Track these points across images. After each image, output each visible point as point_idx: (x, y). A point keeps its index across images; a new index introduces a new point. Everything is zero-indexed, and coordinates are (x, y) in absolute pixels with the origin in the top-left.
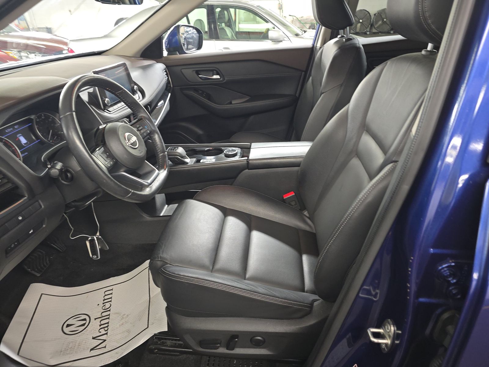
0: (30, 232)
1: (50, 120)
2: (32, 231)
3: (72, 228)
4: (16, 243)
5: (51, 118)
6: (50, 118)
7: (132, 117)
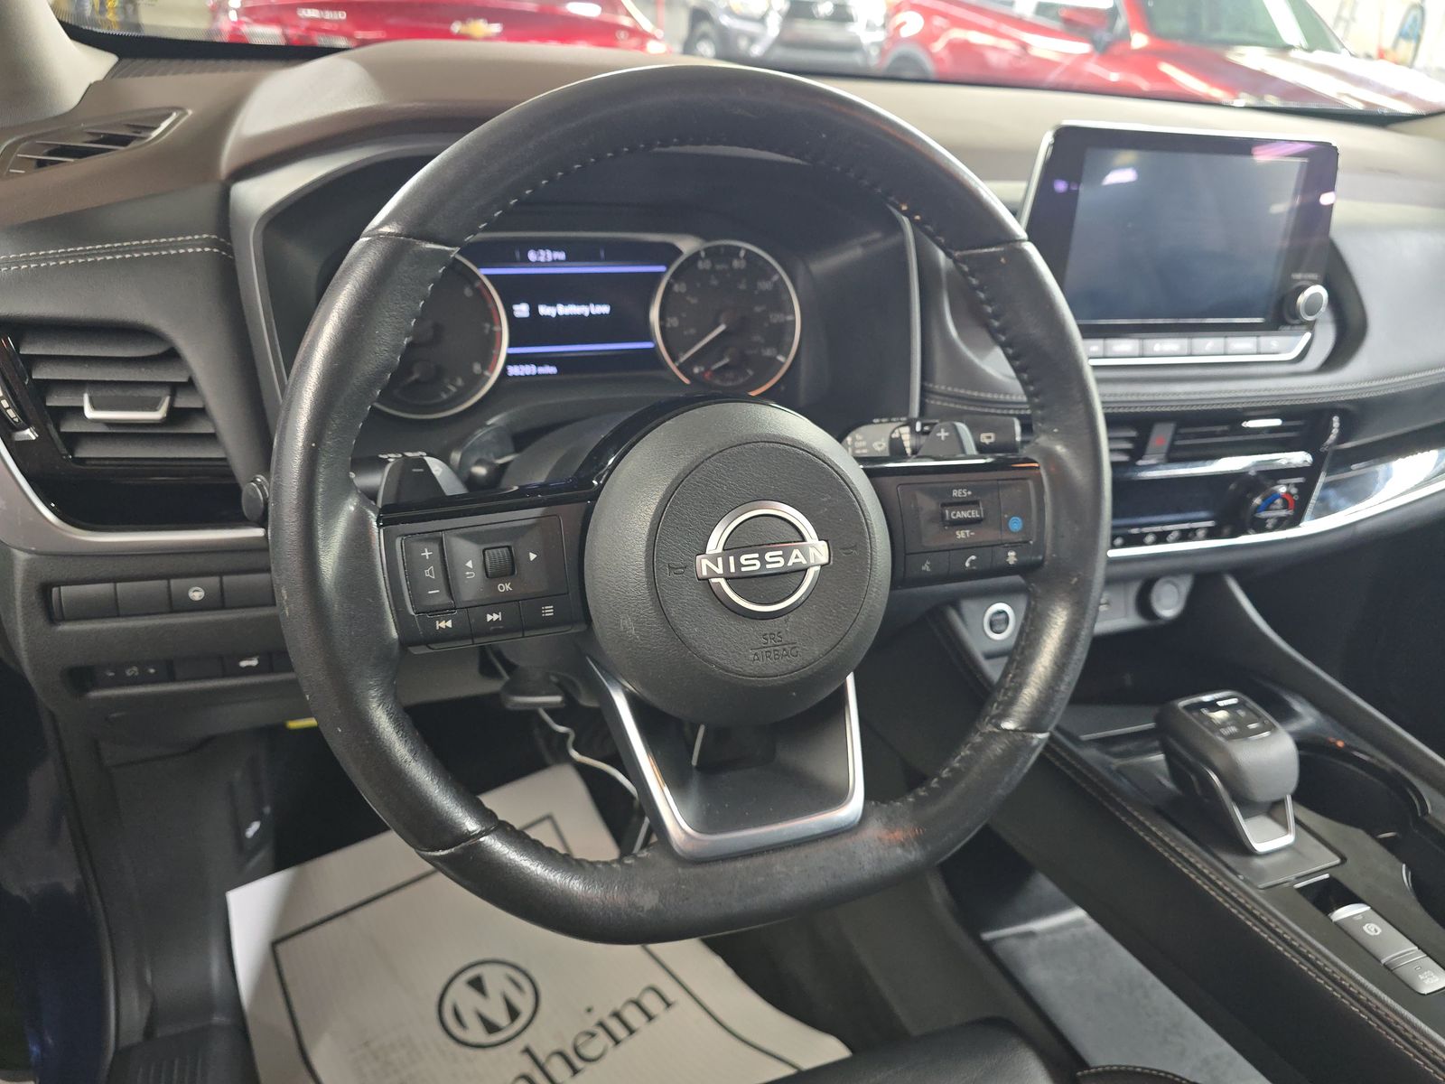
0: (244, 664)
1: (765, 286)
2: (254, 662)
3: (562, 729)
4: (152, 671)
5: (775, 278)
6: (768, 278)
7: (1161, 437)
